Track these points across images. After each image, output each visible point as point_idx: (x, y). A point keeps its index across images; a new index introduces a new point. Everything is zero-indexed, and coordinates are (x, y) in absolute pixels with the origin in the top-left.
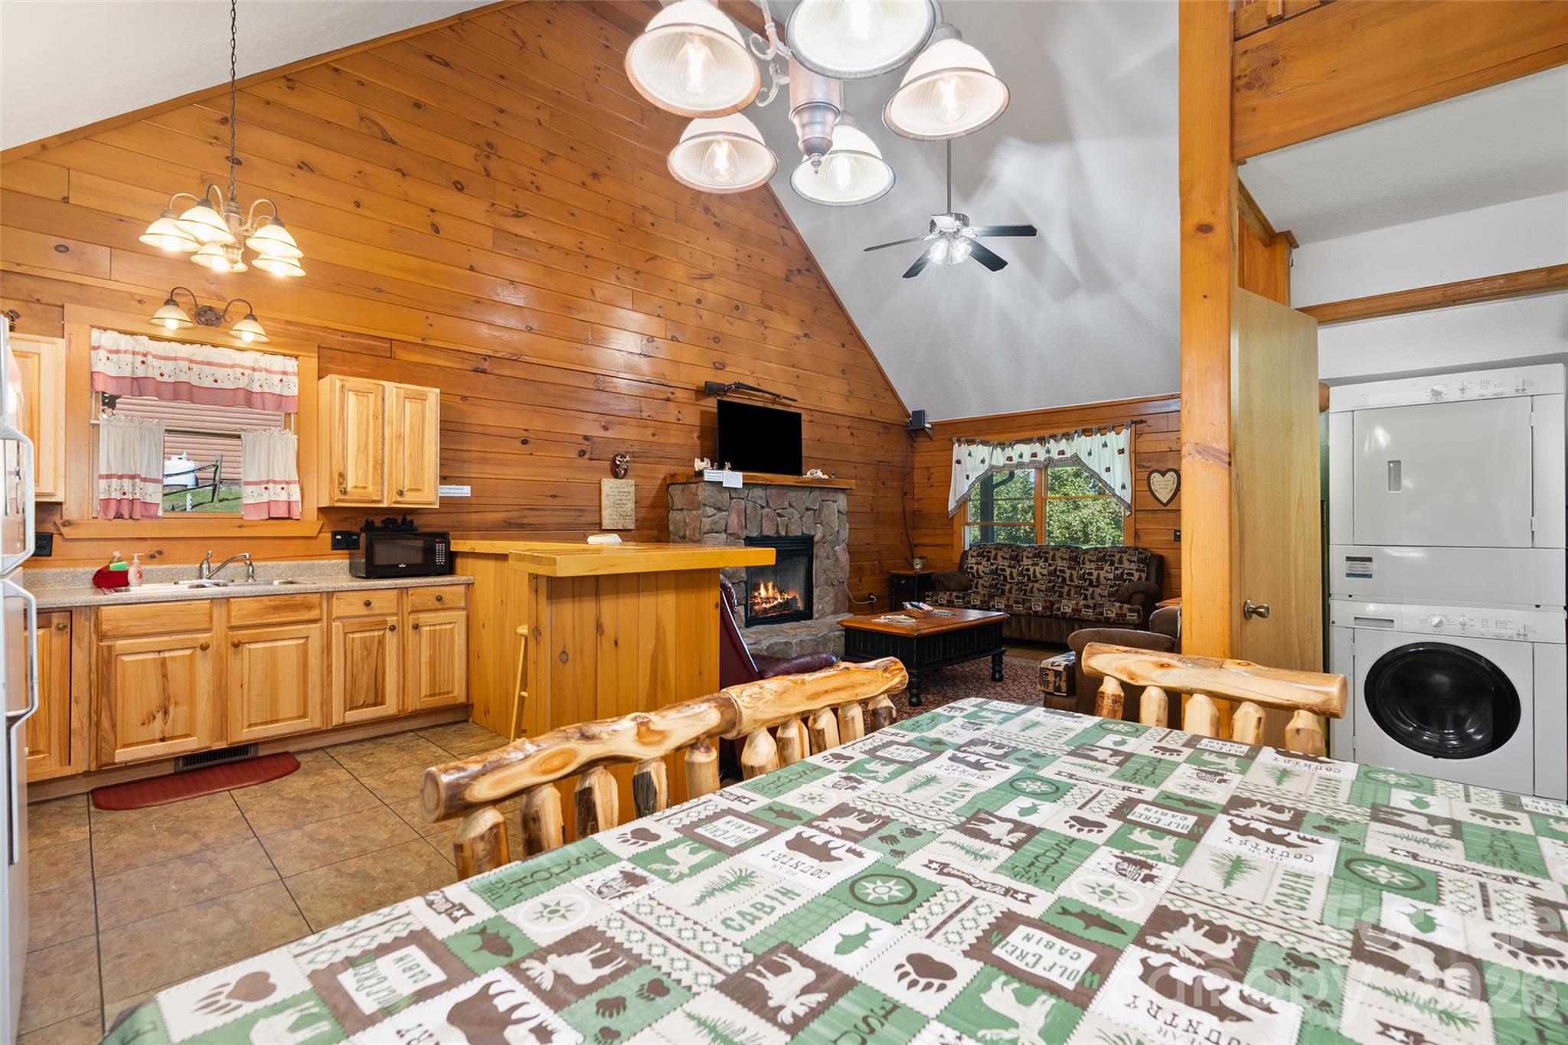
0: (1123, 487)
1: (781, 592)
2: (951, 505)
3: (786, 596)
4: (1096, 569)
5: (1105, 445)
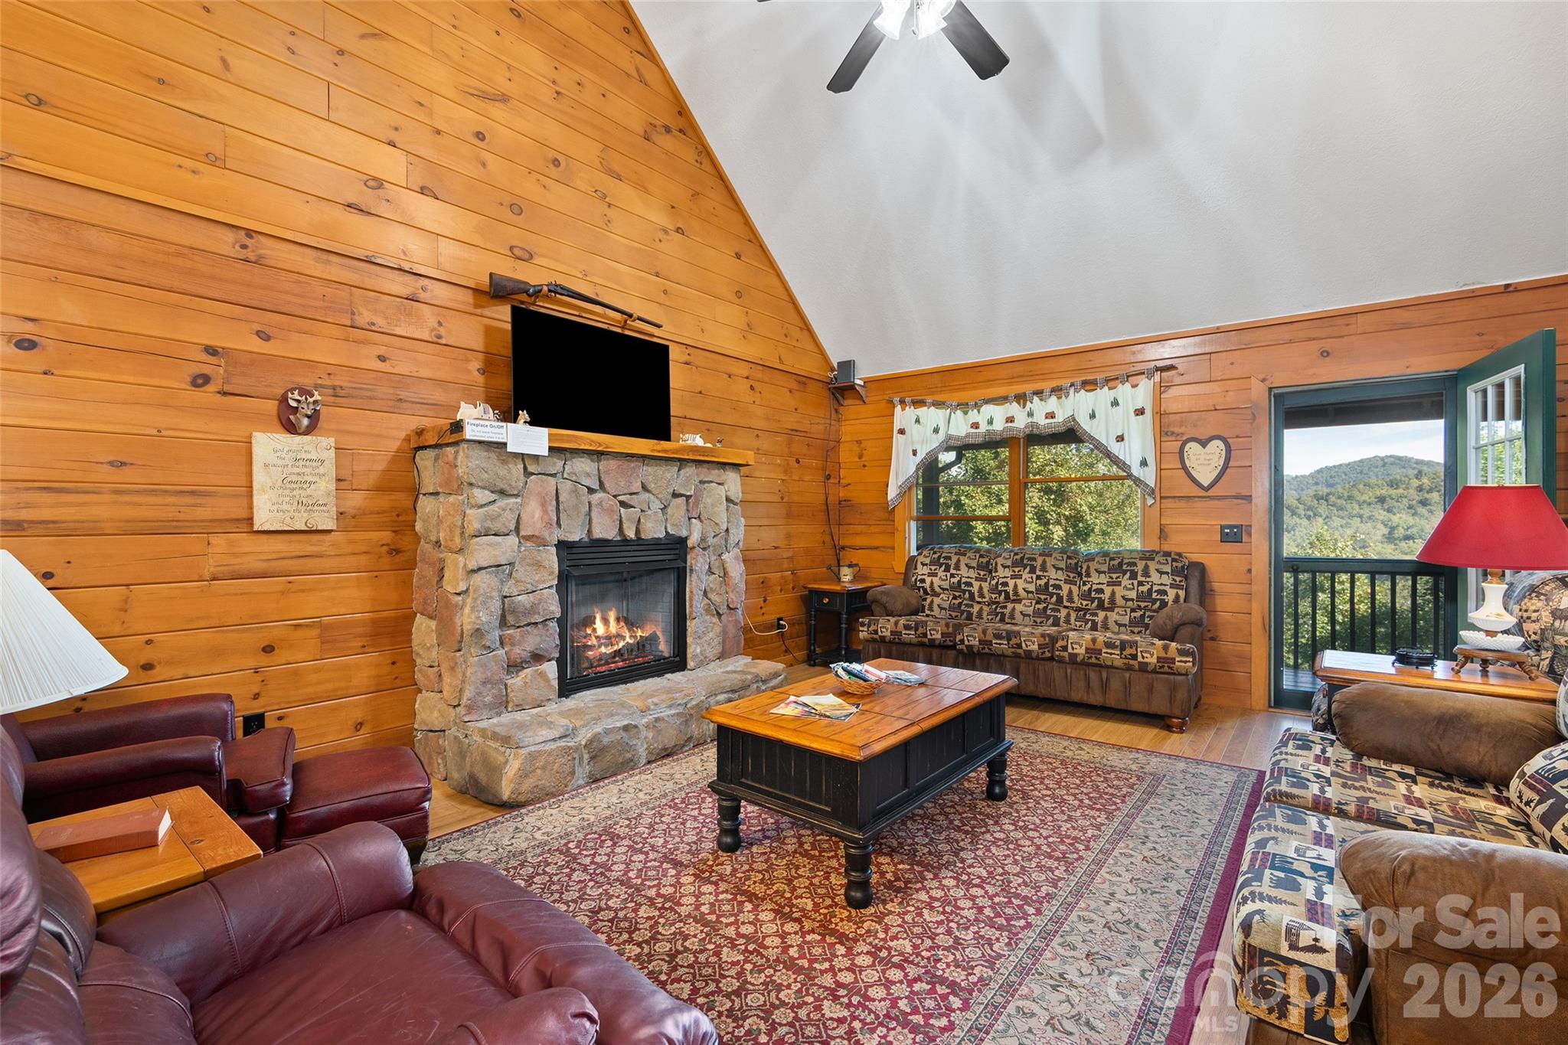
0: (1144, 463)
2: (892, 493)
3: (639, 633)
4: (1109, 584)
5: (1115, 403)
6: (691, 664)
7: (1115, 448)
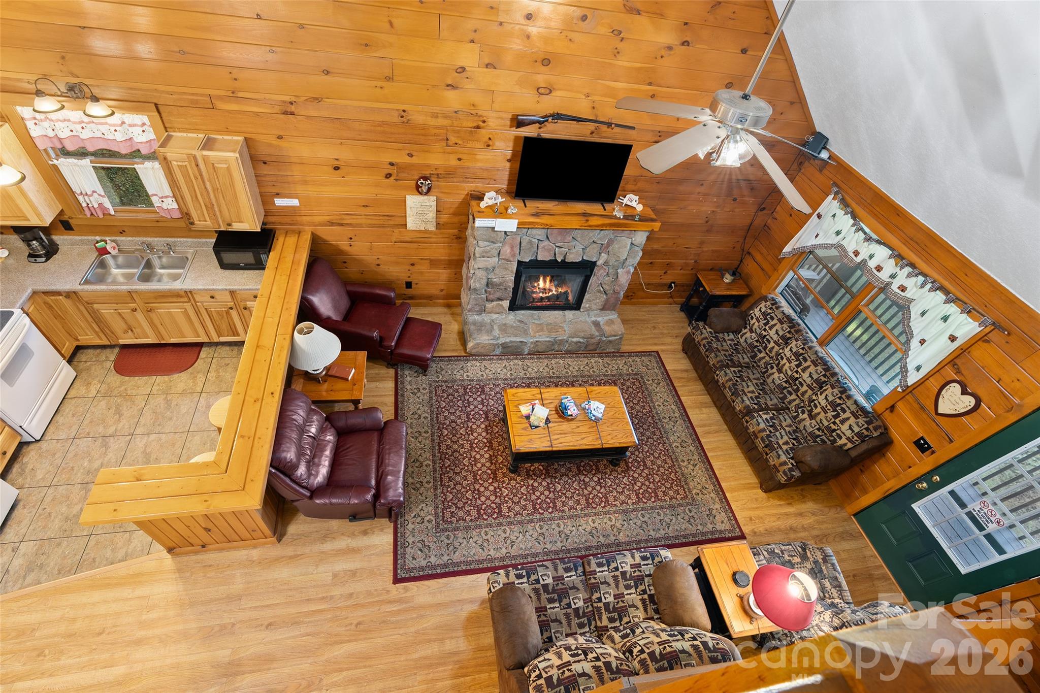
0: (918, 368)
1: (556, 286)
2: (787, 249)
3: (560, 290)
5: (945, 319)
6: (581, 310)
7: (915, 343)
